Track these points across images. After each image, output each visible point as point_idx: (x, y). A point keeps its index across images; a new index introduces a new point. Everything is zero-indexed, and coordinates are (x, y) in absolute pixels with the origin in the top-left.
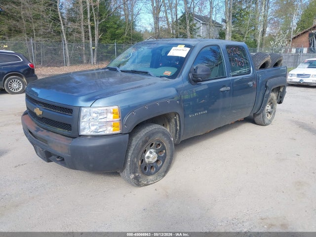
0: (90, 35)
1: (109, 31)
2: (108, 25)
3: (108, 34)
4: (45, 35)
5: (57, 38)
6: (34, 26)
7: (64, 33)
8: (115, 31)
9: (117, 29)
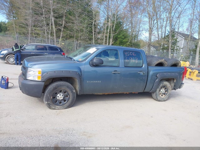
0: (108, 41)
1: (119, 40)
2: (119, 37)
3: (118, 42)
4: (84, 40)
5: (89, 42)
6: (79, 35)
7: (94, 39)
8: (122, 40)
9: (124, 39)
